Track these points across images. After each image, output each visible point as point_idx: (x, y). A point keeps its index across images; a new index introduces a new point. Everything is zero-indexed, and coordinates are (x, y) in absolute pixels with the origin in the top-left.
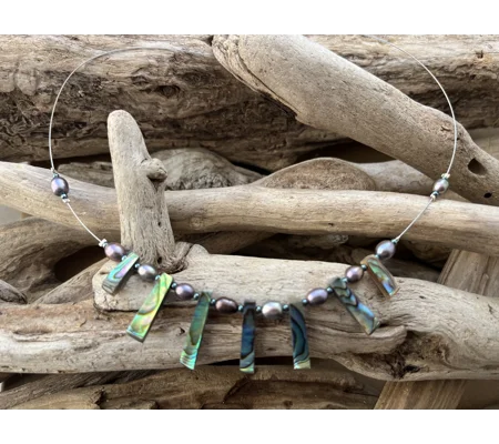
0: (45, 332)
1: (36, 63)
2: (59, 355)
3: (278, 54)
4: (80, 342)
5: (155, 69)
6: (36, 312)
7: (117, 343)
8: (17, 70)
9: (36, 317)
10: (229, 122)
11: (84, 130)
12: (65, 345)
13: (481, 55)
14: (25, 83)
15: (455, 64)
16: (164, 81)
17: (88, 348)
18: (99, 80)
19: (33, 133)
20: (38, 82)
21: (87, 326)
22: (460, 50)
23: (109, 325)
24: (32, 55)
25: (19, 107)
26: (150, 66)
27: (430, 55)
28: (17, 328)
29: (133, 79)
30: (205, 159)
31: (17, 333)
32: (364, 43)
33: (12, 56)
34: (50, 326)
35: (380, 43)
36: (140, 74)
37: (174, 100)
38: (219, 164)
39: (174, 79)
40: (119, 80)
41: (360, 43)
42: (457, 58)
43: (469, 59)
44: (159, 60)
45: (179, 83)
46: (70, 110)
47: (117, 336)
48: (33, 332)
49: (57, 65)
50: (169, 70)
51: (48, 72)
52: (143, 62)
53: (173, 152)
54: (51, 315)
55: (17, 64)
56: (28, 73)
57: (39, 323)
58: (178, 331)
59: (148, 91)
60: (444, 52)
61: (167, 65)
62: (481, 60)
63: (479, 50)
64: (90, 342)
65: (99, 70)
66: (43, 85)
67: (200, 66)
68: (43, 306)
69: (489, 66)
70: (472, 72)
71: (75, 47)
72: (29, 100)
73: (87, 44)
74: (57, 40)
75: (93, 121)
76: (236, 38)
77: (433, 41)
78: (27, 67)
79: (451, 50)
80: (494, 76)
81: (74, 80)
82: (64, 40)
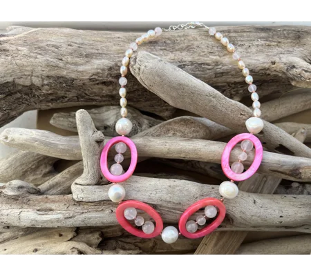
0: (51, 210)
1: (42, 72)
2: (58, 220)
3: (158, 79)
4: (67, 215)
5: (101, 75)
6: (46, 200)
7: (84, 216)
8: (32, 76)
9: (46, 202)
10: (139, 95)
11: (66, 99)
12: (60, 216)
13: (274, 63)
14: (37, 81)
15: (259, 68)
16: (105, 79)
17: (70, 218)
18: (73, 80)
19: (41, 101)
20: (43, 80)
21: (70, 208)
22: (262, 60)
23: (79, 208)
24: (39, 68)
25: (34, 91)
26: (98, 73)
28: (38, 208)
29: (90, 79)
31: (38, 210)
32: (211, 57)
33: (29, 68)
34: (53, 207)
35: (219, 56)
36: (93, 77)
37: (111, 87)
38: (135, 115)
39: (110, 79)
40: (83, 80)
41: (208, 57)
42: (260, 65)
43: (267, 66)
44: (103, 70)
45: (113, 80)
46: (59, 92)
47: (83, 213)
48: (46, 210)
49: (52, 73)
50: (108, 75)
51: (48, 77)
52: (93, 71)
53: (112, 107)
54: (54, 202)
55: (32, 72)
56: (38, 77)
57: (48, 206)
58: (110, 211)
59: (98, 84)
60: (253, 61)
61: (107, 72)
62: (274, 66)
63: (273, 60)
64: (71, 215)
65: (73, 76)
66: (46, 82)
68: (50, 197)
69: (278, 70)
70: (268, 72)
71: (61, 64)
72: (39, 89)
73: (67, 63)
74: (52, 60)
75: (71, 96)
76: (139, 66)
77: (249, 54)
78: (38, 74)
79: (258, 60)
80: (280, 75)
81: (61, 80)
82: (55, 60)
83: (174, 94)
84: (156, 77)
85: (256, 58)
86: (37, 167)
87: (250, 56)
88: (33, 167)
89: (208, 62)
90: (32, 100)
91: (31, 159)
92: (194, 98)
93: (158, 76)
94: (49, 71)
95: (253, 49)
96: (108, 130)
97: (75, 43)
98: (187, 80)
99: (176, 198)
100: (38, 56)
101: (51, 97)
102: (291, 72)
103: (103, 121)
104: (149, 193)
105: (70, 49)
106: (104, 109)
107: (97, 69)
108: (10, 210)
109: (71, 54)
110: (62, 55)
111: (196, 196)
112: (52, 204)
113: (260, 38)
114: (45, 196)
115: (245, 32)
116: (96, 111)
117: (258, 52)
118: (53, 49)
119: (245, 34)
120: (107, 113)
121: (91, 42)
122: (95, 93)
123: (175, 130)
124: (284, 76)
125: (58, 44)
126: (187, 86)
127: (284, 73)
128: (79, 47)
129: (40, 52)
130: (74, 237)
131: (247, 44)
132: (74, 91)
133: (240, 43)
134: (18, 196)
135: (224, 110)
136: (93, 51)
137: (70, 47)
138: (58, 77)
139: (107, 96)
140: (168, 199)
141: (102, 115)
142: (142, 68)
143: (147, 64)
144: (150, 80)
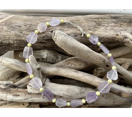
0: (19, 95)
1: (13, 38)
2: (22, 100)
4: (25, 98)
6: (17, 91)
7: (32, 99)
8: (9, 39)
9: (17, 92)
12: (22, 98)
13: (117, 35)
14: (11, 42)
16: (41, 41)
17: (27, 99)
20: (14, 41)
21: (26, 95)
22: (112, 34)
23: (30, 96)
24: (12, 37)
25: (11, 45)
27: (105, 35)
28: (14, 94)
31: (14, 95)
33: (7, 37)
34: (20, 94)
35: (93, 31)
37: (44, 44)
39: (44, 41)
41: (88, 31)
42: (111, 36)
43: (114, 36)
44: (40, 37)
45: (45, 41)
46: (22, 46)
48: (17, 95)
49: (18, 39)
50: (43, 39)
51: (16, 40)
54: (20, 92)
55: (9, 38)
56: (12, 40)
59: (38, 43)
60: (108, 34)
62: (117, 36)
63: (117, 34)
66: (15, 42)
67: (50, 38)
68: (18, 89)
69: (119, 38)
70: (115, 39)
71: (22, 35)
73: (24, 34)
74: (17, 33)
76: (56, 38)
77: (107, 30)
80: (120, 40)
81: (22, 41)
82: (19, 33)
83: (71, 51)
84: (63, 44)
85: (110, 32)
86: (14, 75)
87: (107, 32)
88: (12, 75)
90: (10, 48)
91: (11, 73)
92: (80, 53)
94: (16, 38)
95: (109, 28)
96: (44, 60)
97: (28, 24)
98: (77, 45)
99: (70, 94)
100: (12, 31)
101: (18, 47)
102: (125, 40)
103: (41, 56)
104: (59, 92)
105: (26, 28)
106: (42, 51)
107: (38, 37)
108: (2, 95)
109: (26, 30)
110: (22, 31)
111: (78, 93)
112: (19, 93)
113: (113, 22)
114: (17, 89)
115: (106, 19)
116: (39, 52)
117: (111, 29)
118: (18, 27)
119: (106, 20)
120: (43, 53)
121: (35, 24)
122: (37, 46)
123: (72, 63)
124: (122, 41)
125: (20, 25)
126: (77, 48)
127: (122, 40)
128: (30, 27)
129: (12, 29)
130: (29, 106)
131: (106, 25)
133: (103, 24)
134: (6, 88)
135: (93, 58)
136: (36, 28)
137: (25, 27)
138: (21, 40)
139: (43, 47)
140: (67, 94)
141: (41, 53)
142: (57, 39)
143: (59, 37)
144: (60, 45)
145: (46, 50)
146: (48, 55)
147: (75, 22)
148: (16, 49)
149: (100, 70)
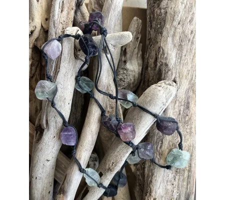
0: (62, 11)
1: (170, 8)
2: (53, 16)
4: (56, 22)
5: (162, 56)
6: (70, 8)
7: (54, 34)
8: (168, 0)
9: (68, 8)
11: (150, 30)
14: (163, 4)
16: (159, 60)
18: (161, 33)
19: (151, 9)
20: (164, 9)
21: (61, 24)
23: (60, 32)
24: (173, 6)
26: (164, 54)
28: (64, 2)
29: (160, 47)
30: (134, 80)
36: (161, 50)
37: (153, 66)
38: (132, 86)
39: (159, 65)
40: (160, 42)
42: (155, 188)
44: (166, 59)
45: (158, 67)
46: (155, 22)
48: (63, 7)
49: (168, 15)
50: (162, 62)
51: (166, 12)
52: (166, 50)
54: (68, 13)
56: (167, 5)
57: (66, 9)
59: (156, 54)
61: (164, 61)
64: (56, 25)
65: (164, 33)
66: (163, 11)
67: (163, 76)
71: (175, 23)
72: (159, 5)
73: (176, 28)
74: (180, 16)
75: (152, 33)
76: (162, 86)
77: (165, 182)
78: (169, 5)
79: (159, 188)
81: (163, 23)
82: (179, 18)
84: (149, 98)
85: (161, 187)
87: (163, 182)
89: (163, 147)
90: (152, 2)
93: (151, 100)
95: (170, 187)
96: (123, 63)
97: (194, 37)
98: (144, 123)
100: (184, 6)
101: (152, 16)
103: (131, 60)
104: (62, 83)
105: (188, 32)
106: (140, 62)
107: (168, 54)
109: (183, 32)
110: (183, 24)
112: (66, 12)
113: (180, 195)
114: (74, 8)
115: (188, 184)
116: (139, 55)
117: (167, 190)
118: (189, 18)
119: (185, 183)
120: (137, 64)
121: (193, 52)
122: (151, 53)
123: (111, 113)
126: (139, 123)
128: (189, 40)
129: (187, 7)
130: (44, 29)
131: (176, 183)
132: (154, 35)
133: (177, 177)
136: (184, 52)
137: (190, 32)
138: (165, 21)
139: (148, 62)
141: (136, 60)
142: (159, 88)
143: (162, 92)
144: (148, 93)
145: (140, 70)
146: (131, 73)
147: (189, 127)
148: (148, 12)
149: (95, 165)
